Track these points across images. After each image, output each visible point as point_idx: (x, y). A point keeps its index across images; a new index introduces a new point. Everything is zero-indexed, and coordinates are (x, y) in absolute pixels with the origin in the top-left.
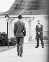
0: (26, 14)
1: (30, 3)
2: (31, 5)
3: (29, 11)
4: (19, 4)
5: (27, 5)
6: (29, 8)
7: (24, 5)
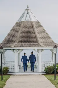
0: (17, 47)
1: (21, 37)
2: (22, 38)
3: (20, 44)
4: (11, 37)
5: (19, 38)
6: (20, 41)
7: (15, 38)
